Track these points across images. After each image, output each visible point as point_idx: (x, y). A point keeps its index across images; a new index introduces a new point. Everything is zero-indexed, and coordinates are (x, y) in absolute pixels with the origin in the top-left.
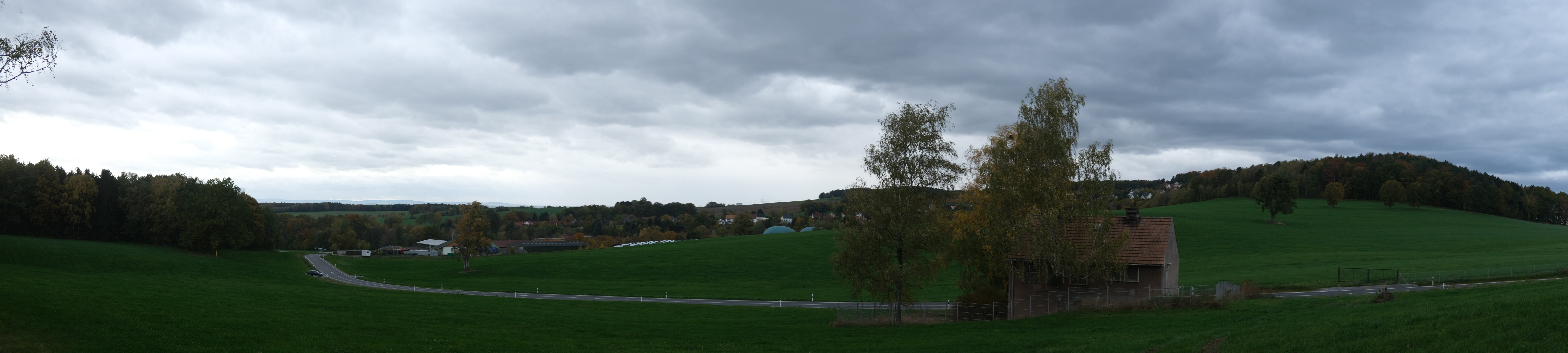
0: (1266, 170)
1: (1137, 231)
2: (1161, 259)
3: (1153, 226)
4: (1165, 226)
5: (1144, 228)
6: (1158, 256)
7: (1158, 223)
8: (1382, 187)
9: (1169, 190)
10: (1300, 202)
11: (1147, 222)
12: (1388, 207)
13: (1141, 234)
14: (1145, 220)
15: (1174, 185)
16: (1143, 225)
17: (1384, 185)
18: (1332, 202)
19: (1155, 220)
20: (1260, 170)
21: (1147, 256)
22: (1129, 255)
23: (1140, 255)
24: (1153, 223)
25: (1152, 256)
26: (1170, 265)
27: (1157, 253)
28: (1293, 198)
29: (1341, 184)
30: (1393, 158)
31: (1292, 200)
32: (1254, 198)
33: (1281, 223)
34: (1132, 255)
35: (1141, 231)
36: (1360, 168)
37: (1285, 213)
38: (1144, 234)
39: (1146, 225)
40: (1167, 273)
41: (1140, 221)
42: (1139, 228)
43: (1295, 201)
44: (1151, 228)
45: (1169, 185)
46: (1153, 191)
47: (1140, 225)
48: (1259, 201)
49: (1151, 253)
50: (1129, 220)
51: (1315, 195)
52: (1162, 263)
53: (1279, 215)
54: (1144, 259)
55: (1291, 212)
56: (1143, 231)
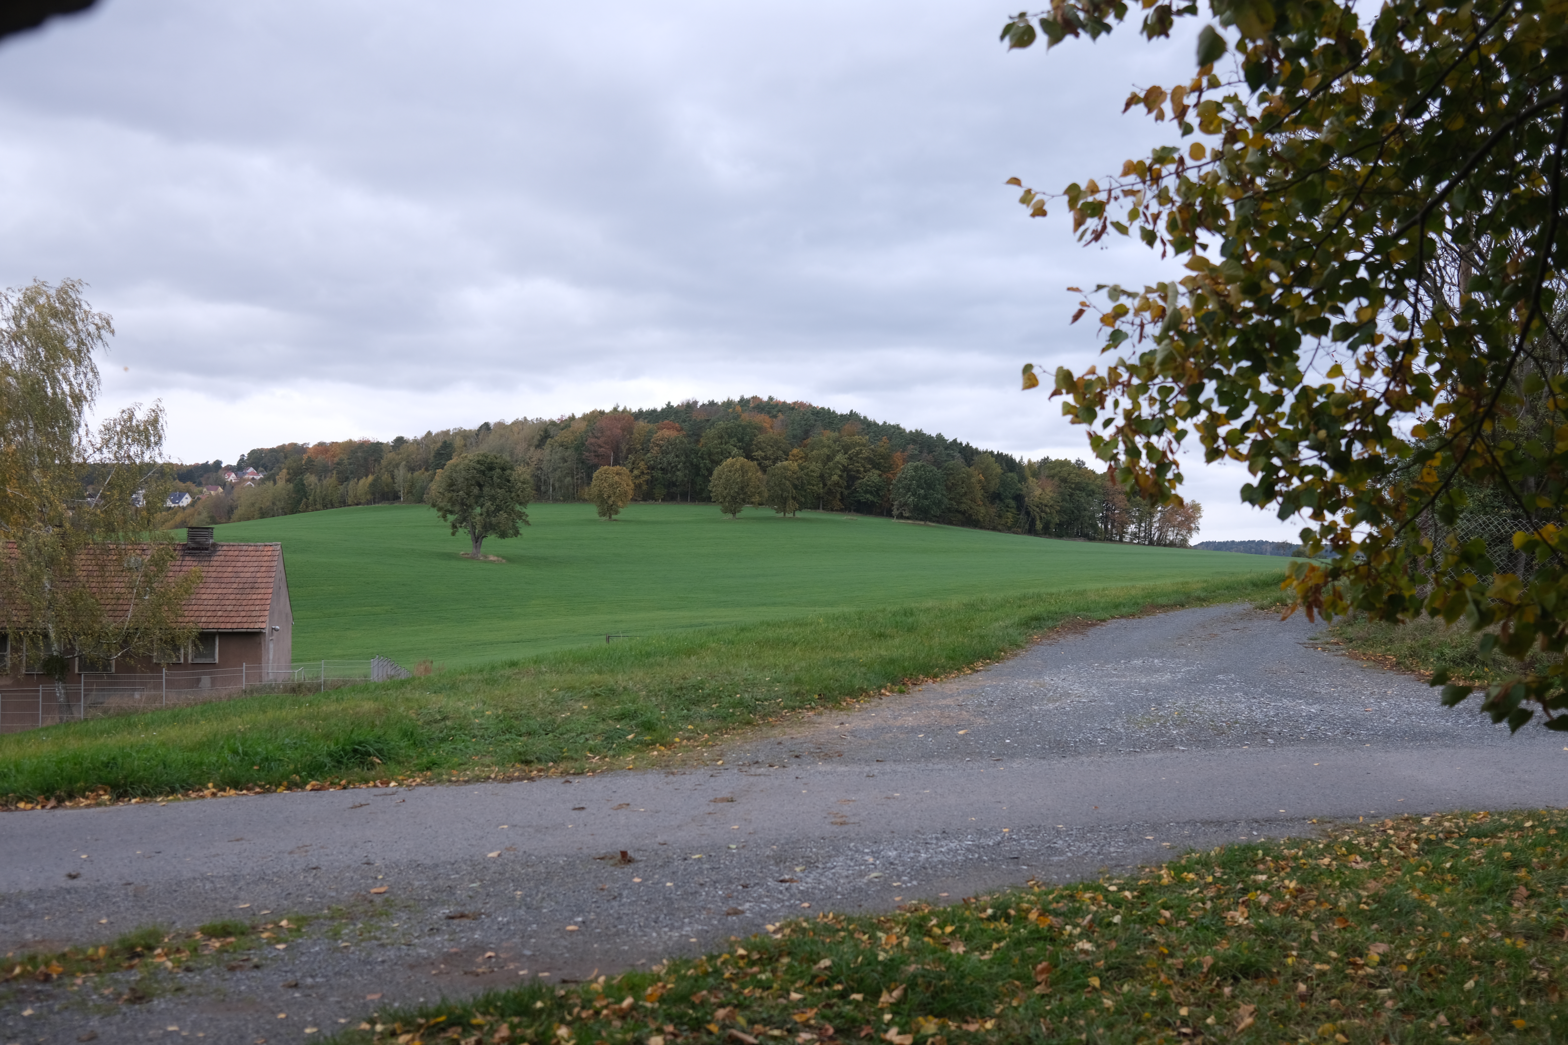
0: (458, 442)
1: (211, 569)
2: (261, 619)
3: (243, 559)
4: (266, 558)
5: (224, 564)
6: (254, 614)
7: (253, 553)
8: (715, 473)
9: (232, 486)
10: (535, 512)
11: (231, 553)
12: (731, 516)
13: (220, 575)
14: (225, 548)
15: (245, 474)
16: (222, 558)
17: (720, 468)
18: (608, 509)
19: (245, 548)
20: (445, 442)
21: (232, 614)
22: (197, 614)
23: (220, 613)
24: (242, 553)
25: (243, 614)
26: (277, 630)
27: (252, 608)
28: (520, 504)
29: (625, 470)
30: (739, 408)
31: (518, 508)
32: (434, 506)
33: (495, 558)
34: (203, 613)
35: (219, 569)
36: (666, 433)
37: (503, 535)
38: (226, 575)
39: (227, 558)
40: (271, 646)
41: (215, 551)
42: (215, 563)
43: (524, 510)
44: (239, 564)
45: (233, 475)
46: (196, 490)
47: (216, 558)
48: (445, 512)
49: (241, 608)
50: (193, 549)
51: (571, 496)
52: (263, 626)
53: (491, 541)
54: (228, 620)
55: (517, 533)
56: (224, 569)
